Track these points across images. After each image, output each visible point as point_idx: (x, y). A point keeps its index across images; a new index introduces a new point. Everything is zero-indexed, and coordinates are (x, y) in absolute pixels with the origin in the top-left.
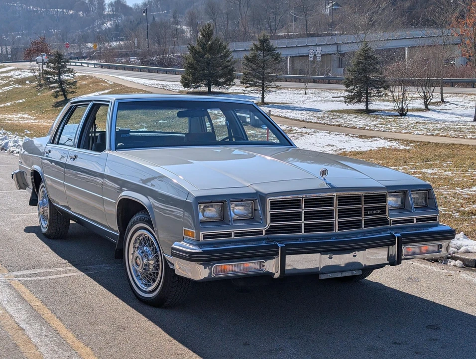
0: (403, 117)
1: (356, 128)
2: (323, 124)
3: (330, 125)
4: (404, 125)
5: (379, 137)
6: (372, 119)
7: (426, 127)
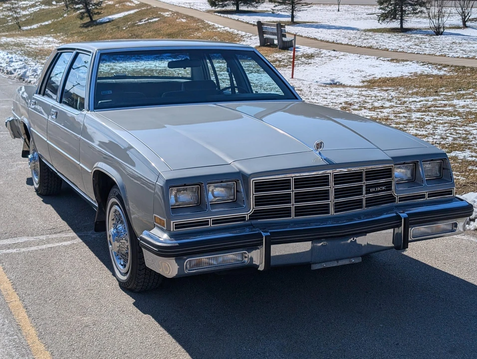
0: (440, 36)
1: (387, 50)
2: (353, 46)
3: (361, 46)
4: (439, 46)
5: (411, 61)
6: (406, 39)
7: (462, 48)
